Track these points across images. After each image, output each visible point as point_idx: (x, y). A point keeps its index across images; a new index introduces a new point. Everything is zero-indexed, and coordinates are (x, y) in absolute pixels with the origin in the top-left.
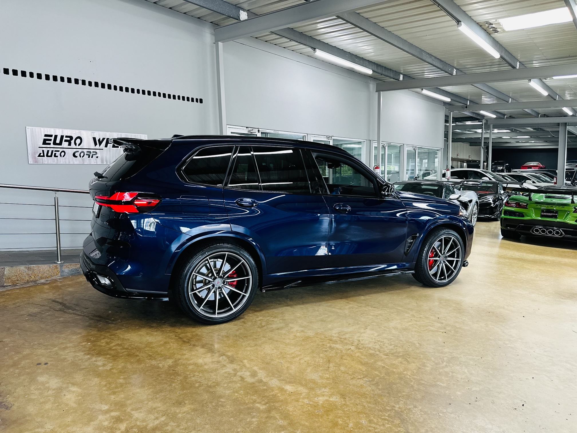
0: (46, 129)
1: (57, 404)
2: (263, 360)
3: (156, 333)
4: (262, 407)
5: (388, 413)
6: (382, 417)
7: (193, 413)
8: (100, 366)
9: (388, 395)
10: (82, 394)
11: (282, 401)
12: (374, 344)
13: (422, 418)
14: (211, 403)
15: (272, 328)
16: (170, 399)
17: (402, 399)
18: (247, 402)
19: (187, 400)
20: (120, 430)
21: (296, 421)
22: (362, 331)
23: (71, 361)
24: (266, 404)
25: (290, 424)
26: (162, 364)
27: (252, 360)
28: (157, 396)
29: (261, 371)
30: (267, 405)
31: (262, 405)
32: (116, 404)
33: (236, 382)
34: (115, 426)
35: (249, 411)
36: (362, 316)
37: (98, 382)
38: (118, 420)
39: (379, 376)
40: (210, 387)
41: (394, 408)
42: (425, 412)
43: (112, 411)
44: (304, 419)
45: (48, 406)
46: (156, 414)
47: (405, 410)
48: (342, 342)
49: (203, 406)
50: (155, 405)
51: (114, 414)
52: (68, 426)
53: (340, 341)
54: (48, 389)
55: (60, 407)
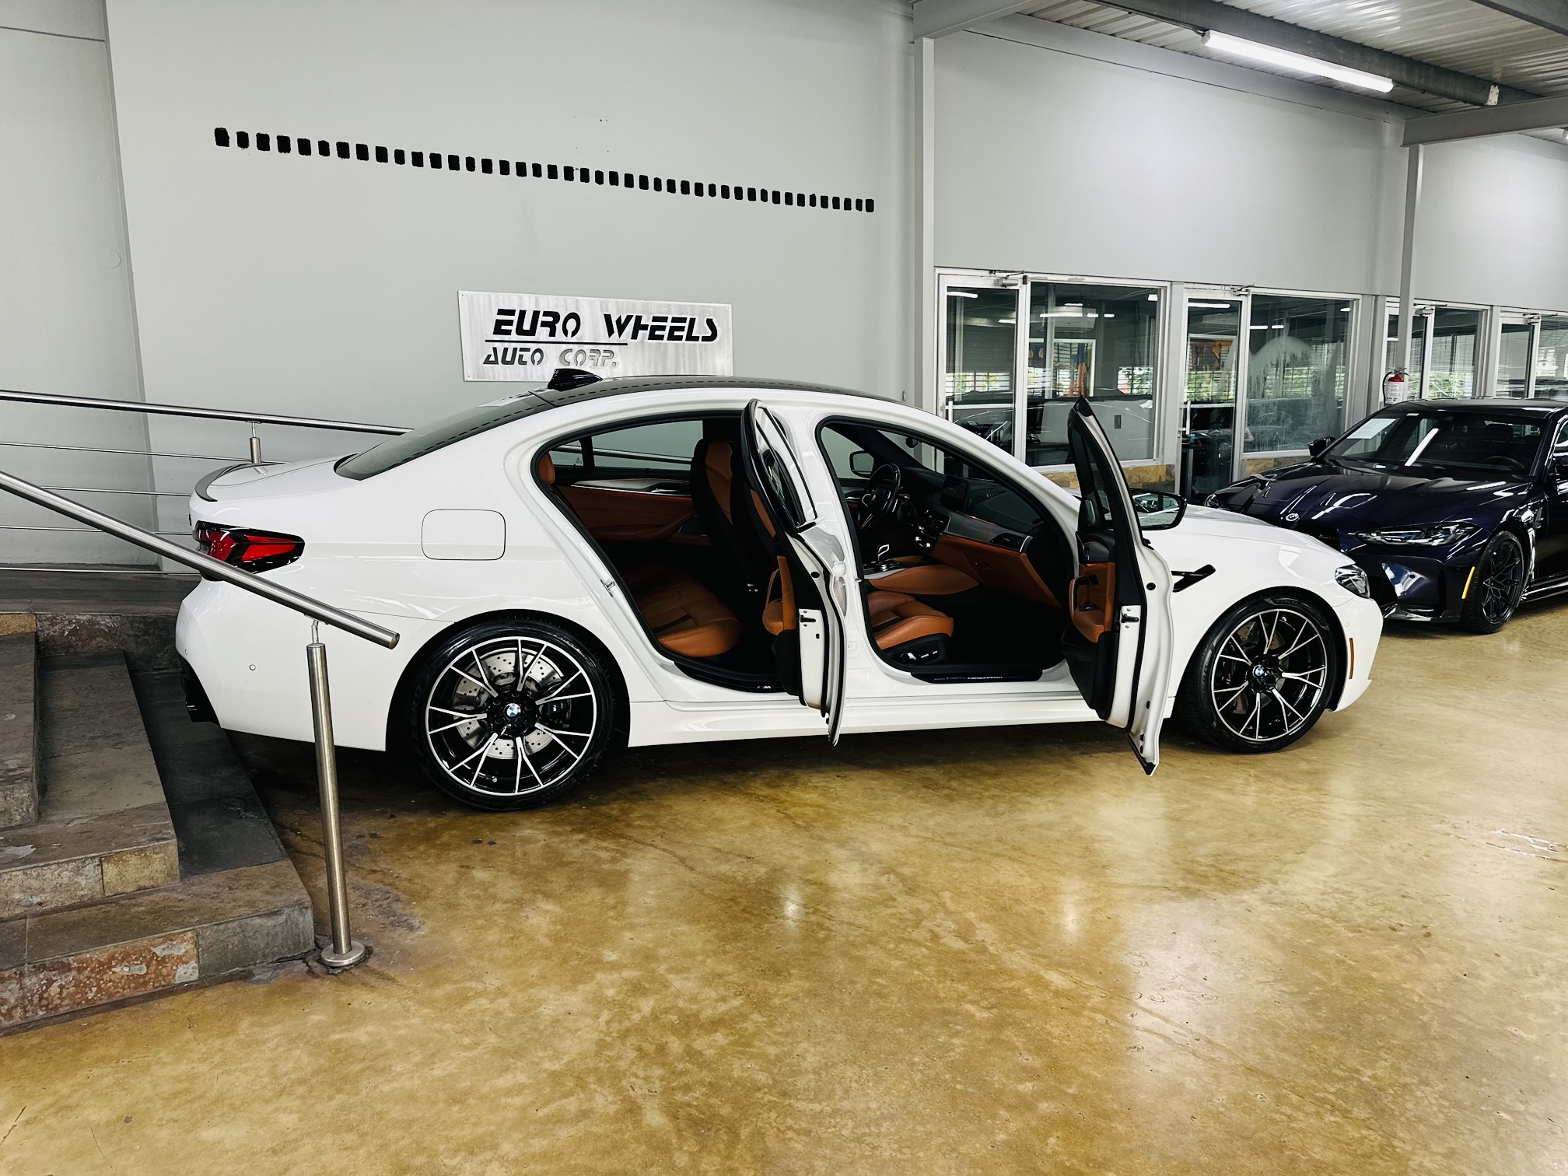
0: (501, 295)
1: (511, 935)
2: (992, 899)
3: (732, 799)
4: (981, 1015)
5: (1337, 1086)
6: (1318, 1094)
7: (806, 1001)
8: (605, 861)
9: (1344, 1038)
10: (562, 918)
11: (1034, 1008)
12: (1319, 896)
13: (1441, 1116)
14: (854, 983)
15: (1024, 820)
16: (756, 959)
17: (1387, 1056)
18: (942, 995)
19: (794, 967)
20: (639, 1011)
21: (1068, 1063)
22: (1290, 856)
23: (544, 843)
24: (991, 1008)
25: (1049, 1067)
26: (741, 874)
27: (965, 893)
28: (728, 947)
29: (984, 925)
30: (995, 1011)
31: (980, 1009)
32: (635, 953)
33: (917, 943)
34: (629, 1002)
35: (946, 1018)
36: (1293, 815)
37: (599, 897)
38: (637, 989)
39: (1324, 984)
40: (853, 944)
41: (1356, 1076)
42: (1455, 1101)
43: (625, 966)
44: (1090, 1061)
45: (493, 935)
46: (722, 988)
47: (1391, 1085)
48: (1223, 880)
49: (832, 988)
50: (721, 968)
51: (626, 974)
52: (532, 985)
53: (1217, 876)
54: (494, 898)
55: (517, 942)
